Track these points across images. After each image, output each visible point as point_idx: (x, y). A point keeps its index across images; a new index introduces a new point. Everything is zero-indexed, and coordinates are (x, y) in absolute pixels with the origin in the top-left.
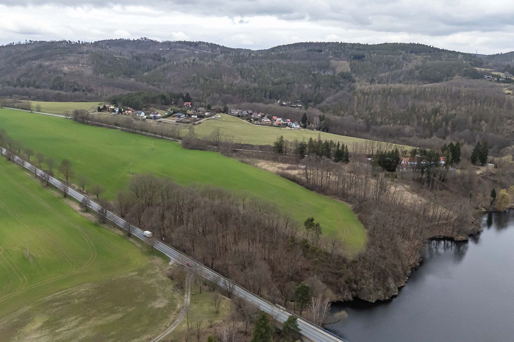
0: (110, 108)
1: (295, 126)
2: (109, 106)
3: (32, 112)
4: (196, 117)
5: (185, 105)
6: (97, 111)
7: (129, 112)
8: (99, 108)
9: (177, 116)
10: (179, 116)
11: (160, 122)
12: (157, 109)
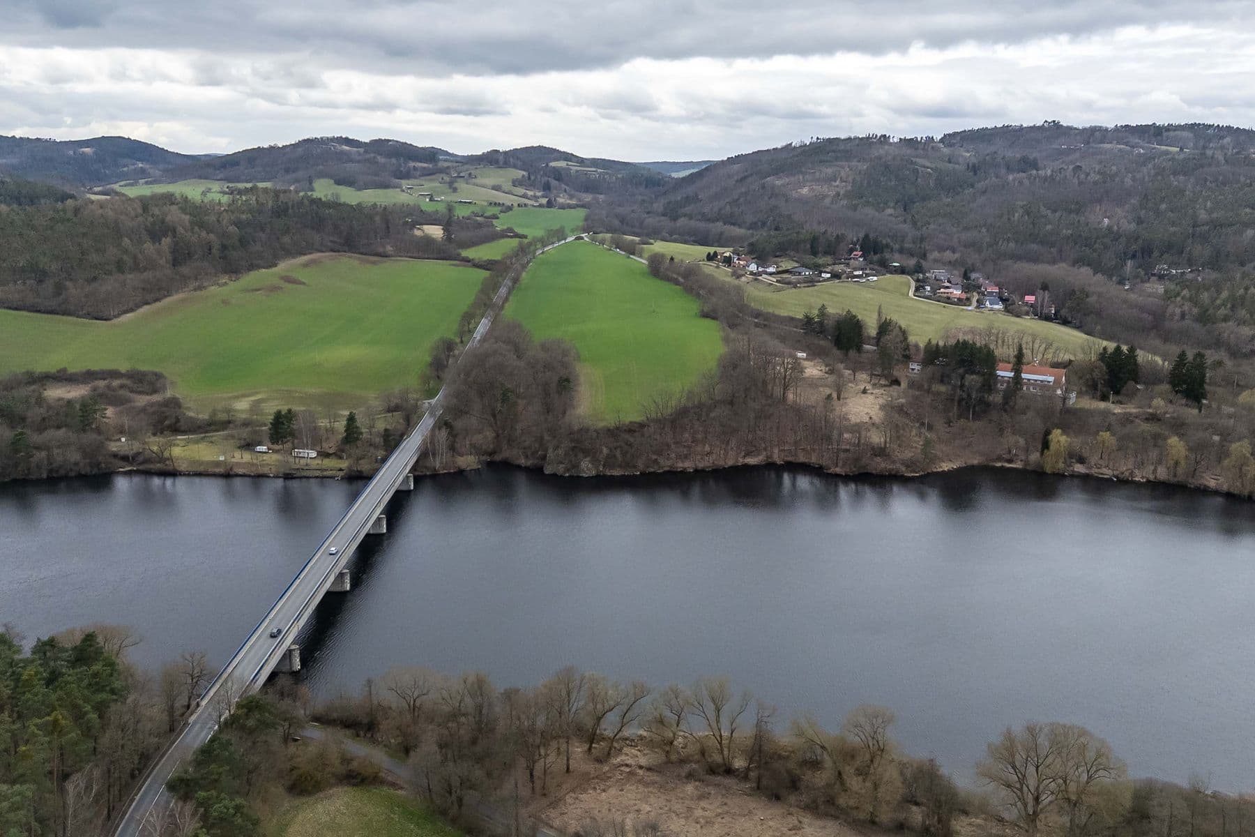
0: (725, 255)
1: (989, 306)
2: (723, 253)
3: (629, 257)
4: (829, 275)
5: (852, 256)
6: (706, 259)
7: (741, 262)
8: (709, 254)
9: (797, 272)
10: (800, 273)
11: (756, 279)
12: (793, 260)
